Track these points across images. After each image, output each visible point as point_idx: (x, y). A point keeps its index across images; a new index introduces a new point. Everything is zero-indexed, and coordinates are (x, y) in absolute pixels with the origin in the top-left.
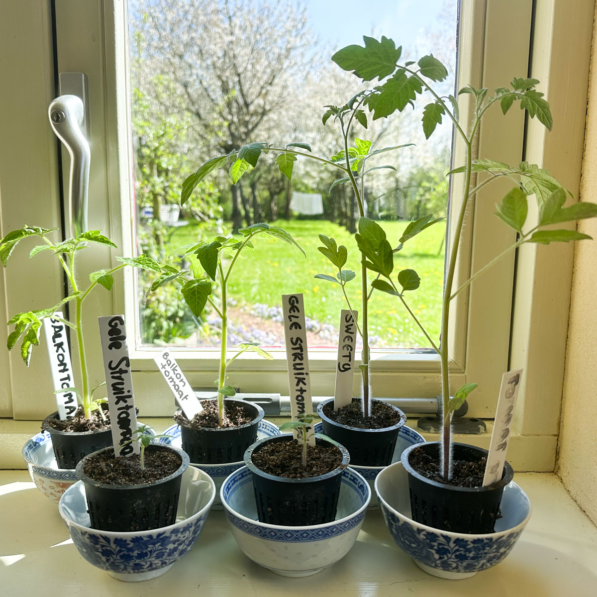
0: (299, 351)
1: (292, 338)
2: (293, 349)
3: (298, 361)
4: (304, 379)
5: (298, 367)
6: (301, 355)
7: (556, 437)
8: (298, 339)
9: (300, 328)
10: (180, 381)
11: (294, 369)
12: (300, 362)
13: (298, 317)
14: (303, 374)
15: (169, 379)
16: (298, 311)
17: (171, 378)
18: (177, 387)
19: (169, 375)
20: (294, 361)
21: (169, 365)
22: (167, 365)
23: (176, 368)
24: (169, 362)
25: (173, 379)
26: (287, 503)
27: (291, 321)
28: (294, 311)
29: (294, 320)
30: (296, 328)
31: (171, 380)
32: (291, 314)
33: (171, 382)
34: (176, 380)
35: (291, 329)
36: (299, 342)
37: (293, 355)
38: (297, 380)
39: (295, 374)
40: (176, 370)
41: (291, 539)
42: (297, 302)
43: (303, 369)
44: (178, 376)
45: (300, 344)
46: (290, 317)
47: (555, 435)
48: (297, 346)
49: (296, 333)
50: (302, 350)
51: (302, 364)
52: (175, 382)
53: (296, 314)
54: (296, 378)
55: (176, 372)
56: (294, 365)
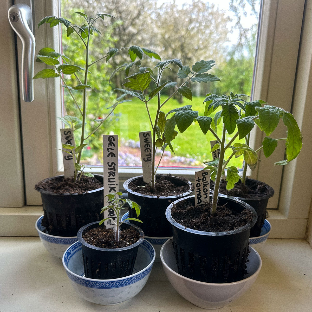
0: (113, 171)
1: (109, 162)
2: (108, 169)
3: (111, 177)
4: (115, 188)
5: (111, 180)
6: (114, 173)
7: (307, 220)
8: (112, 163)
9: (115, 156)
10: (204, 194)
11: (109, 182)
12: (113, 177)
13: (113, 149)
14: (114, 185)
15: (197, 189)
16: (114, 146)
17: (199, 189)
18: (199, 197)
19: (199, 187)
20: (109, 176)
21: (203, 181)
22: (202, 180)
23: (207, 185)
24: (204, 179)
25: (200, 190)
26: (112, 264)
27: (109, 151)
28: (111, 146)
29: (111, 151)
30: (112, 156)
31: (198, 190)
32: (109, 147)
33: (197, 191)
34: (202, 192)
35: (108, 157)
36: (113, 165)
37: (108, 173)
38: (110, 188)
39: (109, 185)
40: (206, 186)
41: (98, 287)
42: (114, 140)
43: (114, 181)
44: (205, 190)
45: (114, 166)
46: (108, 149)
47: (306, 219)
48: (112, 167)
49: (111, 159)
50: (115, 170)
51: (114, 179)
52: (200, 193)
53: (113, 147)
54: (109, 187)
55: (205, 187)
56: (109, 179)
